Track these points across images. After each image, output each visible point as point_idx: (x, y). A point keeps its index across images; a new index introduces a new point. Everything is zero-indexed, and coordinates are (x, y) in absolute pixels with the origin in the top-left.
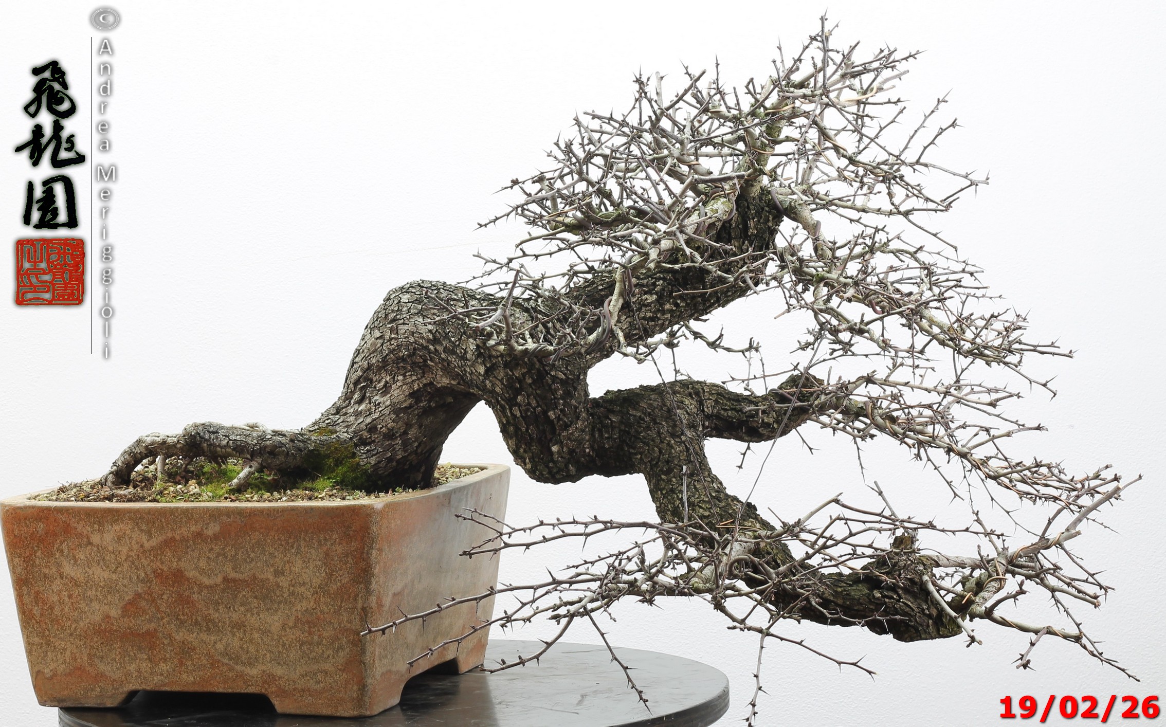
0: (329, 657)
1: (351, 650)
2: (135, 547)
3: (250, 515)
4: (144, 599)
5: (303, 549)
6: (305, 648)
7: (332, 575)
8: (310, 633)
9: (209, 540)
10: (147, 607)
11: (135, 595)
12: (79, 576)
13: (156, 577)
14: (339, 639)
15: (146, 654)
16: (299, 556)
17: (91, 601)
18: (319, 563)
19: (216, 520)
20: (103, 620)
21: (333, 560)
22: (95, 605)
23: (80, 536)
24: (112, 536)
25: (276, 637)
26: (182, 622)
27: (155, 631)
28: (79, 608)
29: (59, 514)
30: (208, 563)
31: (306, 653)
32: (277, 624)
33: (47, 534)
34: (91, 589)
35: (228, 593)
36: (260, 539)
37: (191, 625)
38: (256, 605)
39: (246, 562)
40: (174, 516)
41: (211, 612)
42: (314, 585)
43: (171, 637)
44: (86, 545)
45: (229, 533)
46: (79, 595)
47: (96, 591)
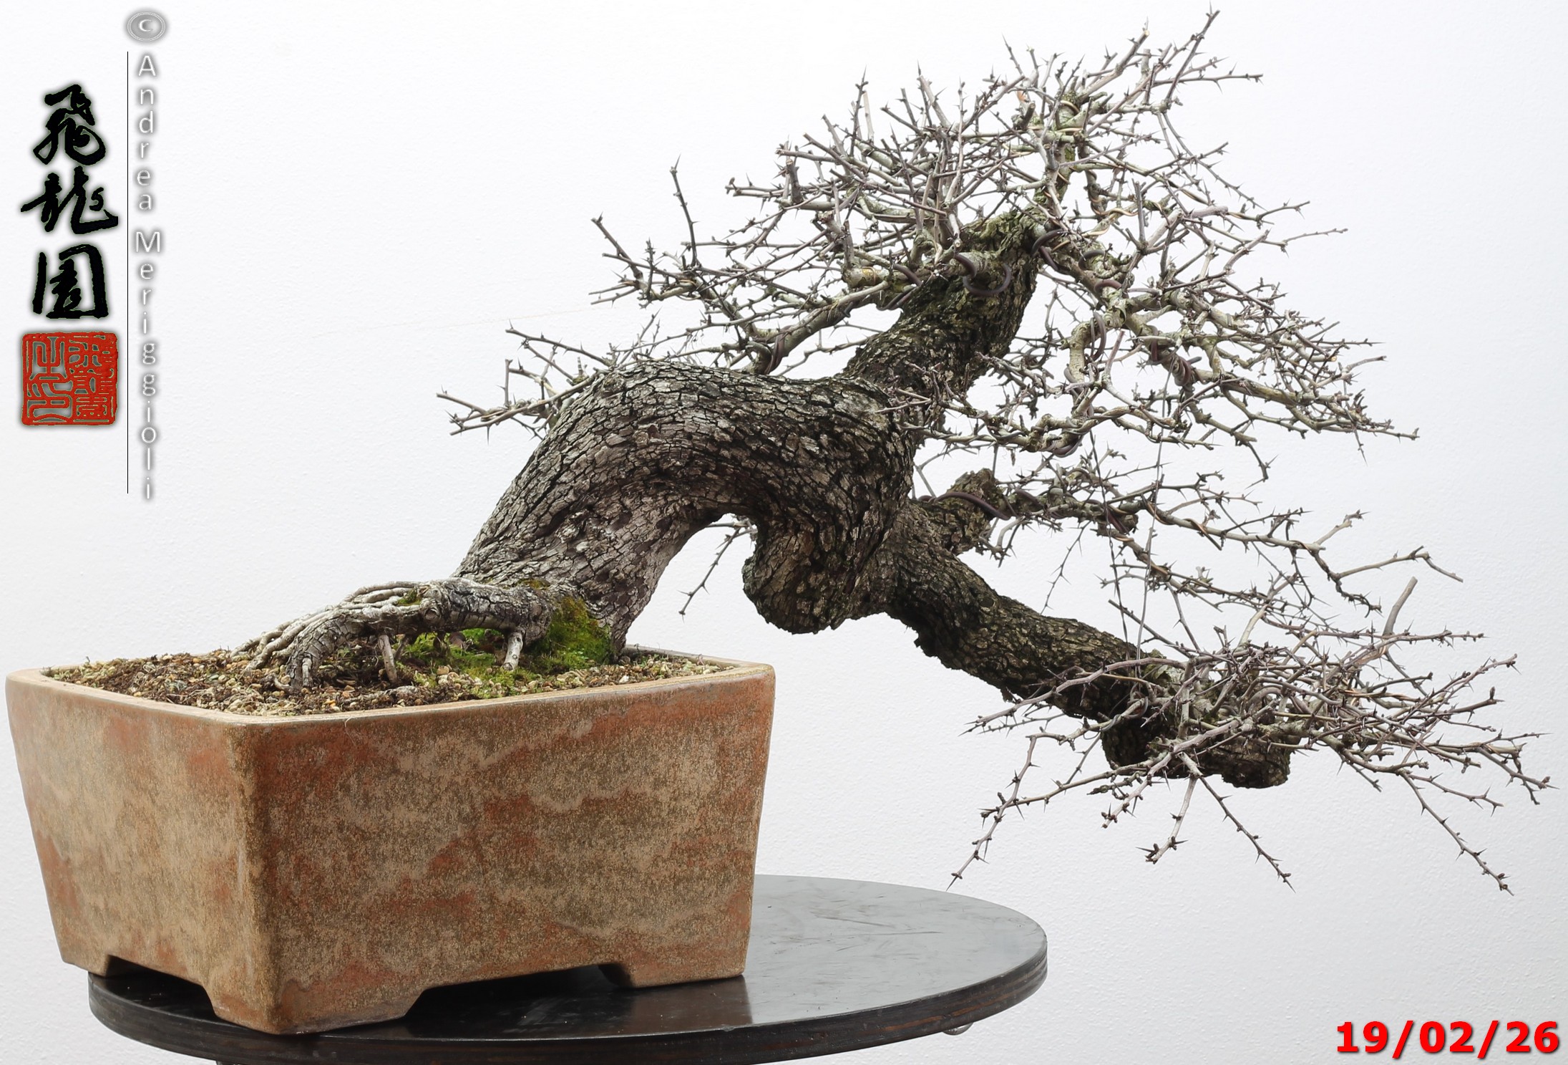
0: (710, 895)
1: (739, 882)
2: (465, 769)
4: (463, 846)
5: (693, 745)
6: (681, 887)
7: (725, 777)
8: (689, 864)
9: (574, 747)
10: (465, 859)
11: (452, 841)
12: (369, 824)
13: (486, 810)
14: (727, 868)
15: (454, 931)
16: (687, 755)
17: (385, 859)
18: (711, 763)
20: (398, 887)
21: (728, 756)
22: (390, 866)
23: (381, 761)
24: (432, 757)
26: (512, 875)
27: (473, 892)
28: (365, 873)
29: (354, 732)
30: (566, 779)
31: (681, 895)
32: (647, 857)
33: (329, 763)
34: (386, 841)
35: (586, 821)
36: (643, 736)
37: (524, 876)
38: (622, 834)
39: (620, 772)
40: (531, 715)
41: (556, 852)
42: (702, 794)
43: (492, 898)
44: (389, 775)
45: (603, 733)
46: (367, 853)
47: (394, 844)
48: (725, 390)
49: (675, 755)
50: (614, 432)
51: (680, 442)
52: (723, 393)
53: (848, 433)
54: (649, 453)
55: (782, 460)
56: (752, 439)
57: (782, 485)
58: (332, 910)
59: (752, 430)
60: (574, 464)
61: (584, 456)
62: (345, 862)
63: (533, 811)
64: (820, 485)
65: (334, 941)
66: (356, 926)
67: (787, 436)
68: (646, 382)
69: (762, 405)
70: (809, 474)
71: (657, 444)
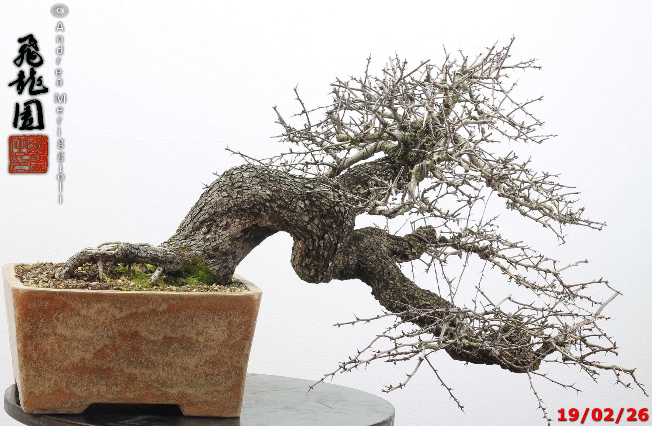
0: (222, 382)
1: (236, 379)
2: (110, 317)
3: (187, 300)
4: (109, 348)
5: (216, 320)
6: (208, 378)
7: (231, 335)
8: (213, 369)
9: (159, 314)
10: (110, 353)
11: (104, 346)
12: (67, 334)
13: (119, 335)
14: (230, 372)
15: (105, 381)
16: (213, 324)
17: (74, 349)
18: (224, 328)
19: (166, 302)
20: (80, 361)
21: (233, 326)
22: (76, 352)
23: (73, 310)
24: (95, 311)
25: (191, 371)
26: (131, 362)
27: (113, 367)
28: (65, 354)
29: (61, 297)
30: (155, 327)
31: (208, 381)
32: (193, 363)
33: (50, 308)
34: (75, 342)
35: (165, 345)
36: (192, 314)
37: (137, 364)
38: (182, 352)
39: (180, 327)
40: (139, 299)
41: (152, 356)
42: (220, 341)
43: (122, 371)
44: (76, 316)
45: (173, 310)
46: (66, 346)
47: (78, 343)
48: (272, 178)
49: (207, 323)
50: (225, 191)
51: (250, 198)
52: (270, 180)
53: (318, 201)
54: (237, 201)
55: (289, 210)
56: (279, 199)
57: (290, 220)
58: (51, 366)
59: (279, 196)
60: (209, 203)
61: (213, 200)
62: (57, 348)
63: (141, 338)
64: (304, 221)
65: (51, 379)
66: (60, 374)
67: (292, 199)
68: (240, 172)
69: (285, 186)
70: (300, 216)
71: (240, 198)
